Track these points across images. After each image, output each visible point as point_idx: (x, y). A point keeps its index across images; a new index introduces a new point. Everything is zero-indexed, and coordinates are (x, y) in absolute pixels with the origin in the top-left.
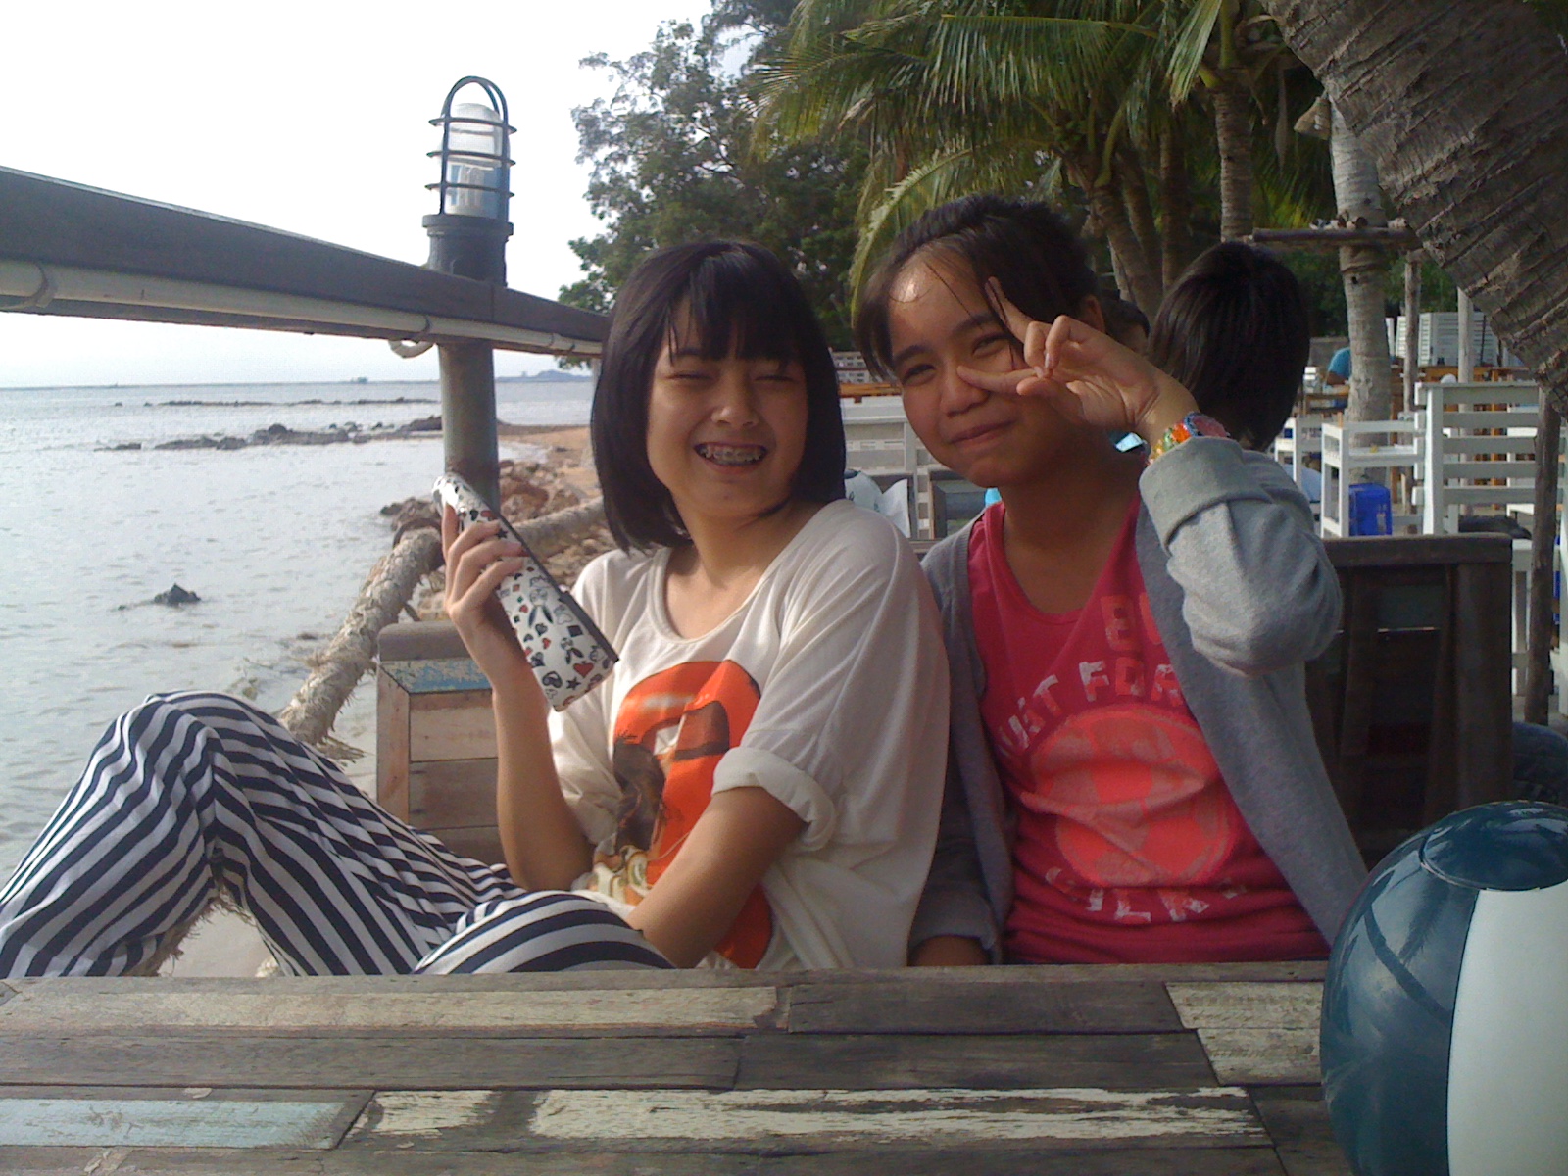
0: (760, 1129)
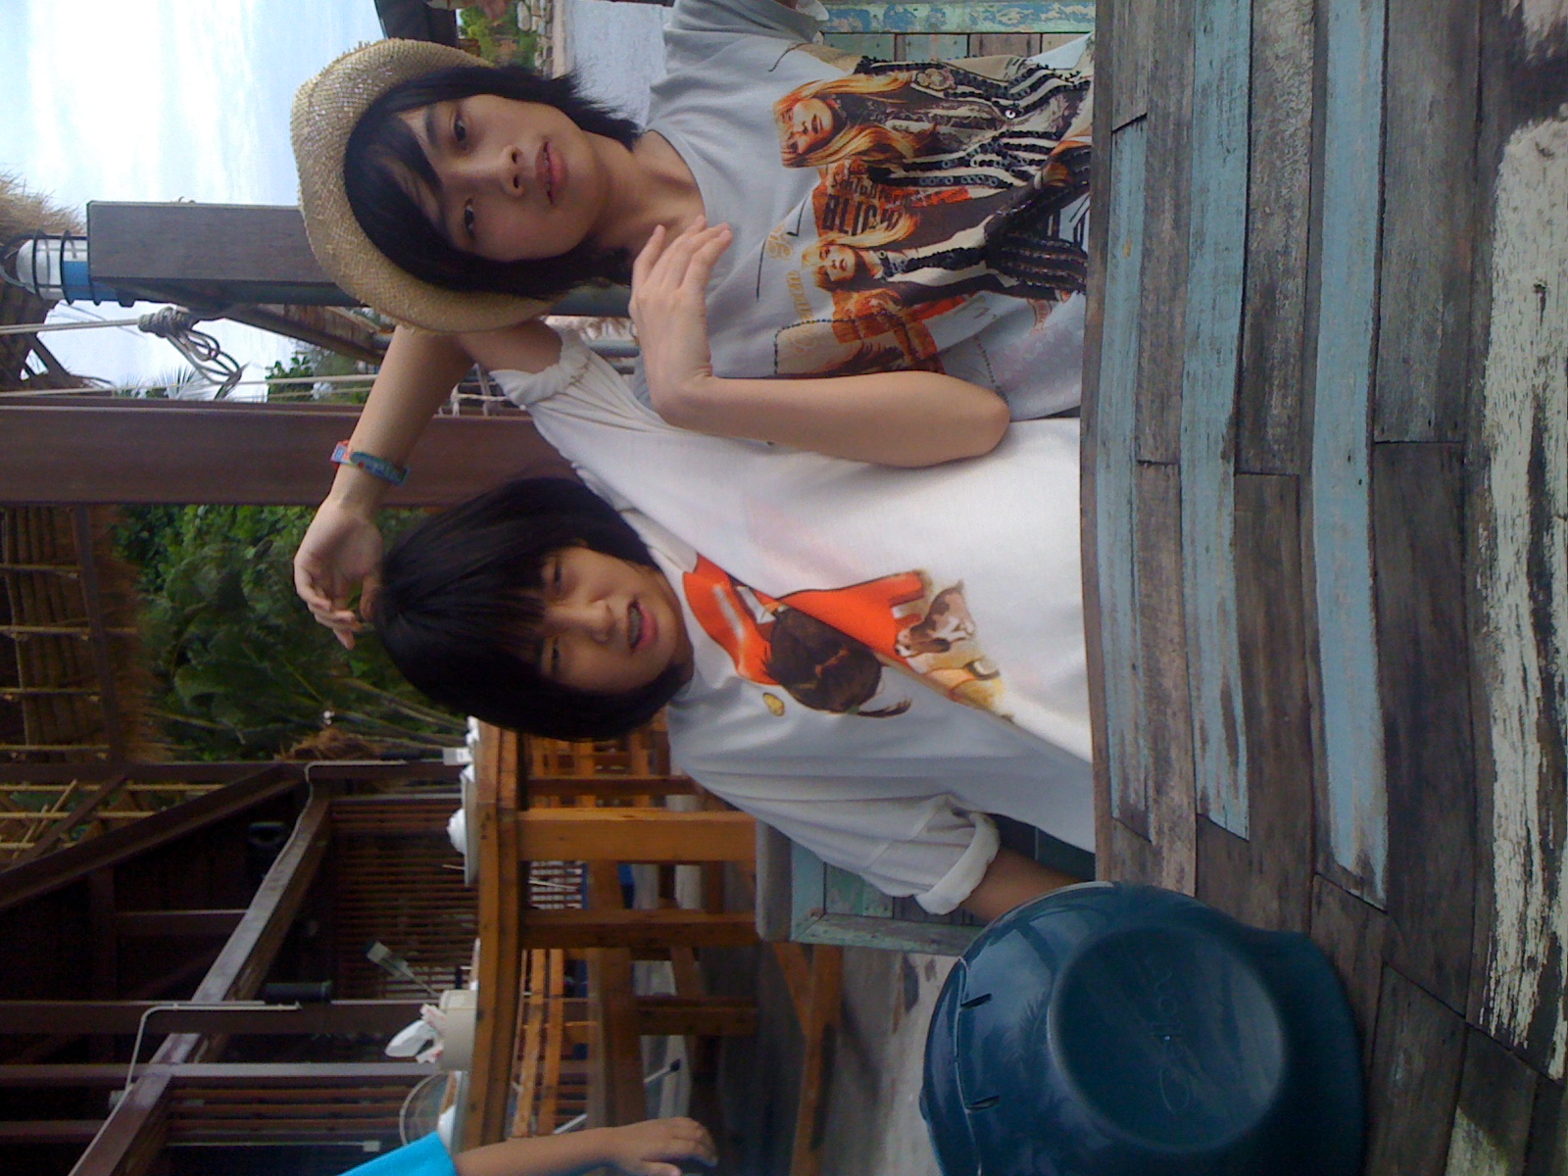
0: (1500, 439)
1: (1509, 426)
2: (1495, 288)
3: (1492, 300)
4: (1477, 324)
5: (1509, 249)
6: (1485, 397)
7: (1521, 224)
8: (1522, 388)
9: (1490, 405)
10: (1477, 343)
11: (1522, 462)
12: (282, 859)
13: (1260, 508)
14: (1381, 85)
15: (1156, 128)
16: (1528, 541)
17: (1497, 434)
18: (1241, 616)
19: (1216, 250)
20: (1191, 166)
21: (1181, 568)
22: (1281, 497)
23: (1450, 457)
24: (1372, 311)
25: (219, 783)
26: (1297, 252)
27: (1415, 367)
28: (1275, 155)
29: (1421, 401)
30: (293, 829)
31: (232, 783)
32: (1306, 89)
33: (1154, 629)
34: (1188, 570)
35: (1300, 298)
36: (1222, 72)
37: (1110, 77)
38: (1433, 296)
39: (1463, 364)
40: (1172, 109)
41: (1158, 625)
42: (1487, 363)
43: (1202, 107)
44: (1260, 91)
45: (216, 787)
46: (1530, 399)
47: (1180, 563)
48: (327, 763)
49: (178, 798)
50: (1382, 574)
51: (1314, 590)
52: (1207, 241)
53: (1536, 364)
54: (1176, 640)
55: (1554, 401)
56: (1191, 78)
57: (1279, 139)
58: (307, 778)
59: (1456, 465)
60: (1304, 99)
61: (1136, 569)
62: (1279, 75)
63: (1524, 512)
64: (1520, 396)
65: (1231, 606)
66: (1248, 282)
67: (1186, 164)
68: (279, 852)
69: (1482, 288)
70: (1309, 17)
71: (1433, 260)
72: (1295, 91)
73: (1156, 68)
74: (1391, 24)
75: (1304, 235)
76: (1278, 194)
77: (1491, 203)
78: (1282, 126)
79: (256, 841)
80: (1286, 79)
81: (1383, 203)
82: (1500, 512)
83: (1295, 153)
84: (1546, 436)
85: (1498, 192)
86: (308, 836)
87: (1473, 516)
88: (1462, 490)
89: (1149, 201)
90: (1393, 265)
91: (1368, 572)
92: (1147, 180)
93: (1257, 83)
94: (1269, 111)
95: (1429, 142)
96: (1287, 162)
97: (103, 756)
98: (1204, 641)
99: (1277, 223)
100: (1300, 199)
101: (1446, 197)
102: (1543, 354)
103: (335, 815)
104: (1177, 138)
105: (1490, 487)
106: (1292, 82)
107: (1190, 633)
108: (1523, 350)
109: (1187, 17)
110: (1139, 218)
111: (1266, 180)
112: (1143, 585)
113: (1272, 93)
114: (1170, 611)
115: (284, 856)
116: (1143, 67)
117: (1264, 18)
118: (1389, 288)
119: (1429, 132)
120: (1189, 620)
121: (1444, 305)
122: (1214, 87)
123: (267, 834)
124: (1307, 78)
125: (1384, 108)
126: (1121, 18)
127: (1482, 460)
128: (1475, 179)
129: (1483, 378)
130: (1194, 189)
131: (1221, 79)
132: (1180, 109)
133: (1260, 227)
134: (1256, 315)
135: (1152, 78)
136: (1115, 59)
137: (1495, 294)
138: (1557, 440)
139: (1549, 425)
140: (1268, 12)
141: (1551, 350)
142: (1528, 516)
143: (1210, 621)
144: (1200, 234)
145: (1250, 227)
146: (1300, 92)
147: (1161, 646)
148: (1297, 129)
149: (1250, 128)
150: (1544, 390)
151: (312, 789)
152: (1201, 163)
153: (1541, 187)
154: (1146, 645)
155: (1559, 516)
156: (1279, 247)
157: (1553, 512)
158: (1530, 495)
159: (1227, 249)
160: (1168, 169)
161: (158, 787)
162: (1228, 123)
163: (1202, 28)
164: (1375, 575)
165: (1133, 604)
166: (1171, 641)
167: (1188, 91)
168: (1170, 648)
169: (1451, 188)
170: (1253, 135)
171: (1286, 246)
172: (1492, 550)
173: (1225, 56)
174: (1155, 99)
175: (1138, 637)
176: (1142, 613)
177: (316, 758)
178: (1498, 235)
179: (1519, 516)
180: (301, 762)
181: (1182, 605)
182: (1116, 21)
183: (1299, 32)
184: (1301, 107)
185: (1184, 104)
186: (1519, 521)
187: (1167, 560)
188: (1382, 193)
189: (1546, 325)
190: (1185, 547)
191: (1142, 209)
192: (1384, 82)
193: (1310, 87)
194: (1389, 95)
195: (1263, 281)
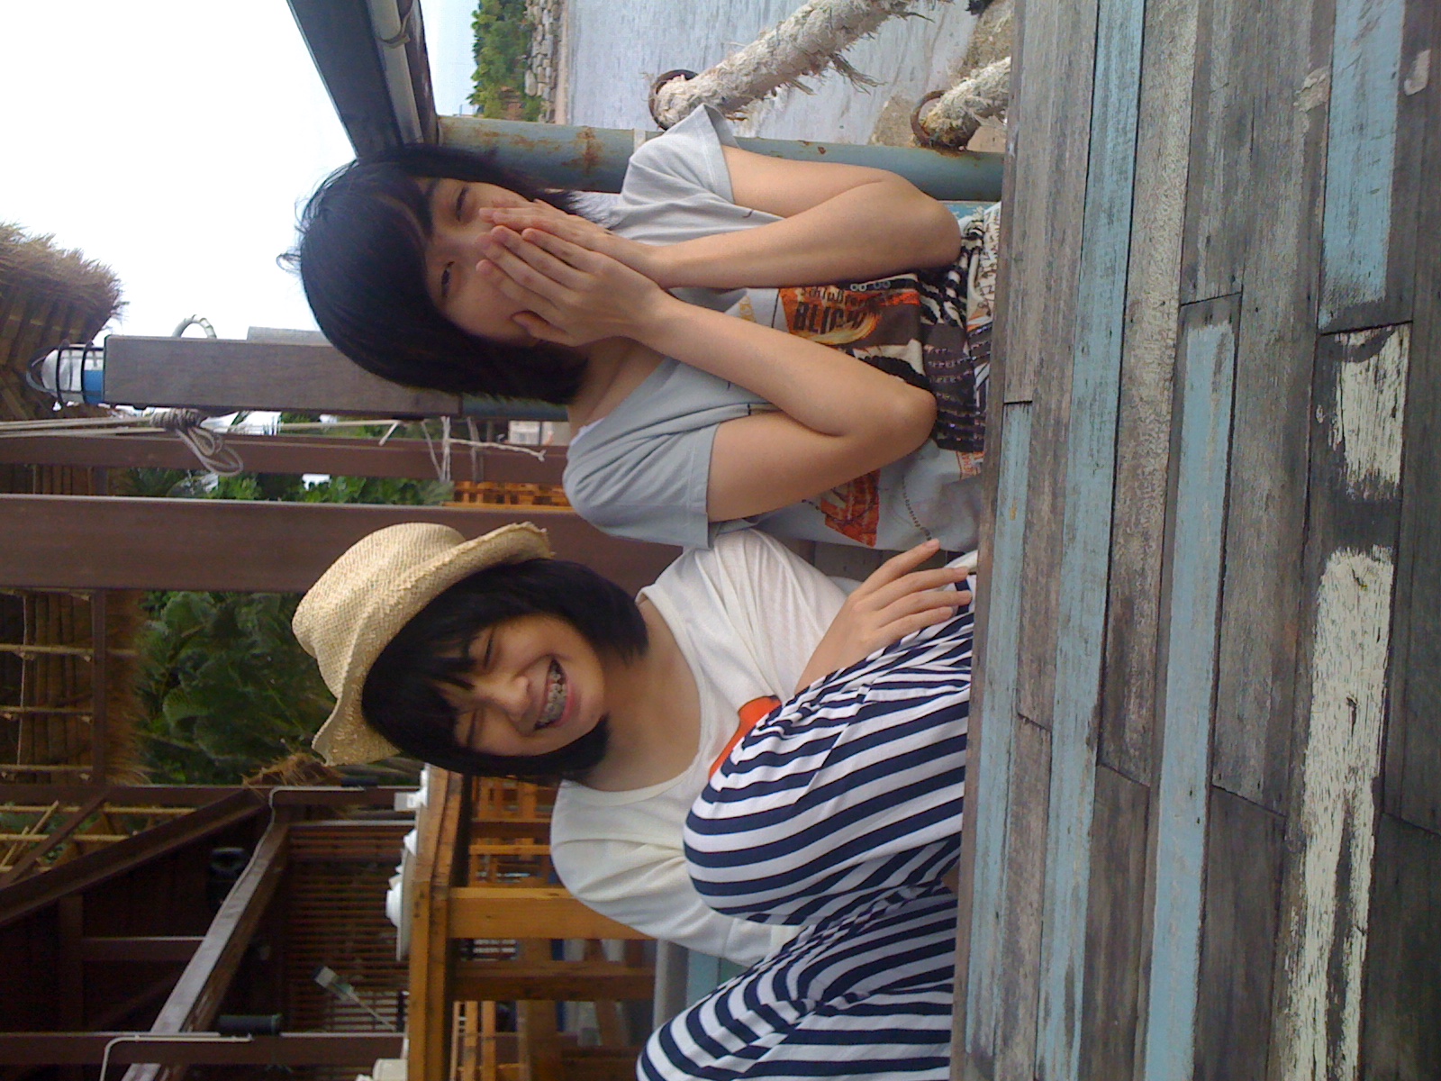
0: (1316, 829)
1: (1324, 819)
2: (1314, 685)
3: (1312, 696)
4: (1300, 712)
5: (1327, 655)
6: (1304, 784)
7: (1338, 638)
8: (1336, 788)
9: (1308, 793)
10: (1299, 729)
11: (1333, 859)
12: (239, 887)
13: (1115, 810)
14: (1226, 463)
15: (1039, 417)
16: (1331, 942)
17: (1313, 823)
18: (1090, 908)
19: (1085, 549)
20: (1066, 463)
21: (1046, 838)
22: (1133, 806)
23: (1274, 829)
24: (1212, 663)
25: (190, 806)
26: (1152, 580)
27: (1248, 727)
28: (1136, 484)
29: (1252, 762)
30: (252, 855)
31: (202, 807)
32: (1164, 437)
33: (1018, 887)
34: (1051, 845)
35: (1154, 623)
36: (1095, 394)
37: (1004, 354)
38: (1264, 670)
39: (1288, 743)
40: (1053, 406)
41: (1022, 884)
42: (1307, 752)
43: (1077, 417)
44: (1125, 424)
45: (186, 811)
46: (1342, 799)
47: (1046, 835)
48: (291, 788)
49: (150, 821)
50: (1209, 918)
51: (1153, 910)
52: (1078, 537)
53: (1347, 771)
54: (1035, 905)
55: (1361, 811)
56: (1070, 387)
57: (1139, 471)
58: (271, 802)
59: (1278, 837)
60: (1162, 445)
61: (1008, 821)
62: (1142, 415)
63: (1330, 910)
64: (1333, 796)
65: (1084, 894)
66: (1111, 588)
67: (1063, 461)
68: (238, 877)
69: (1304, 680)
70: (1168, 376)
71: (1265, 637)
72: (1155, 436)
73: (1041, 364)
74: (1236, 411)
75: (1158, 567)
76: (1138, 520)
77: (1314, 607)
78: (1143, 461)
79: (216, 866)
80: (1148, 421)
81: (1224, 568)
82: (1311, 901)
83: (1153, 491)
84: (1353, 842)
85: (1320, 600)
86: (265, 862)
87: (1288, 897)
88: (1281, 864)
89: (1032, 479)
90: (1230, 627)
91: (1198, 913)
92: (1030, 460)
93: (1124, 415)
94: (1133, 443)
95: (1264, 529)
96: (1146, 496)
97: (85, 777)
98: (1057, 917)
99: (1136, 544)
100: (1156, 533)
101: (1277, 584)
102: (1353, 764)
103: (293, 841)
104: (1056, 433)
105: (1304, 873)
106: (1151, 427)
107: (1047, 904)
108: (1337, 753)
109: (1069, 332)
110: (1023, 489)
111: (1128, 502)
112: (1013, 839)
113: (1136, 428)
114: (1033, 876)
115: (242, 882)
116: (1031, 360)
117: (1133, 360)
118: (1227, 647)
119: (1265, 520)
120: (1047, 893)
121: (1273, 682)
122: (1088, 404)
123: (227, 859)
124: (1166, 428)
125: (1228, 485)
126: (1015, 308)
127: (1299, 843)
128: (1302, 579)
129: (1304, 765)
130: (1069, 486)
131: (1094, 400)
132: (1059, 408)
133: (1122, 541)
134: (1117, 620)
135: (1038, 373)
136: (1008, 342)
137: (1314, 691)
138: (1362, 851)
139: (1356, 834)
140: (1135, 356)
141: (1360, 764)
142: (1333, 916)
143: (1065, 901)
144: (1073, 528)
145: (1114, 538)
146: (1159, 438)
147: (1022, 904)
148: (1154, 470)
149: (1116, 451)
150: (1353, 798)
151: (274, 813)
152: (1075, 466)
153: (1355, 611)
154: (1010, 898)
155: (1358, 928)
156: (1138, 567)
157: (1354, 922)
158: (1336, 896)
159: (1094, 551)
160: (1048, 458)
161: (134, 810)
162: (1098, 441)
163: (1081, 348)
164: (1203, 918)
165: (1003, 854)
166: (1031, 905)
167: (1067, 396)
168: (1029, 911)
169: (1282, 579)
170: (1119, 459)
171: (1143, 569)
172: (1301, 936)
173: (1098, 381)
174: (1040, 391)
175: (1004, 888)
176: (1009, 864)
177: (282, 784)
178: (1319, 639)
179: (1326, 913)
180: (267, 787)
181: (1044, 874)
182: (1010, 308)
183: (1161, 384)
184: (1160, 451)
185: (1064, 405)
186: (1325, 916)
187: (1035, 823)
188: (1223, 558)
189: (1355, 739)
190: (1051, 820)
191: (1025, 483)
192: (1229, 460)
193: (1167, 438)
194: (1232, 474)
195: (1123, 593)
